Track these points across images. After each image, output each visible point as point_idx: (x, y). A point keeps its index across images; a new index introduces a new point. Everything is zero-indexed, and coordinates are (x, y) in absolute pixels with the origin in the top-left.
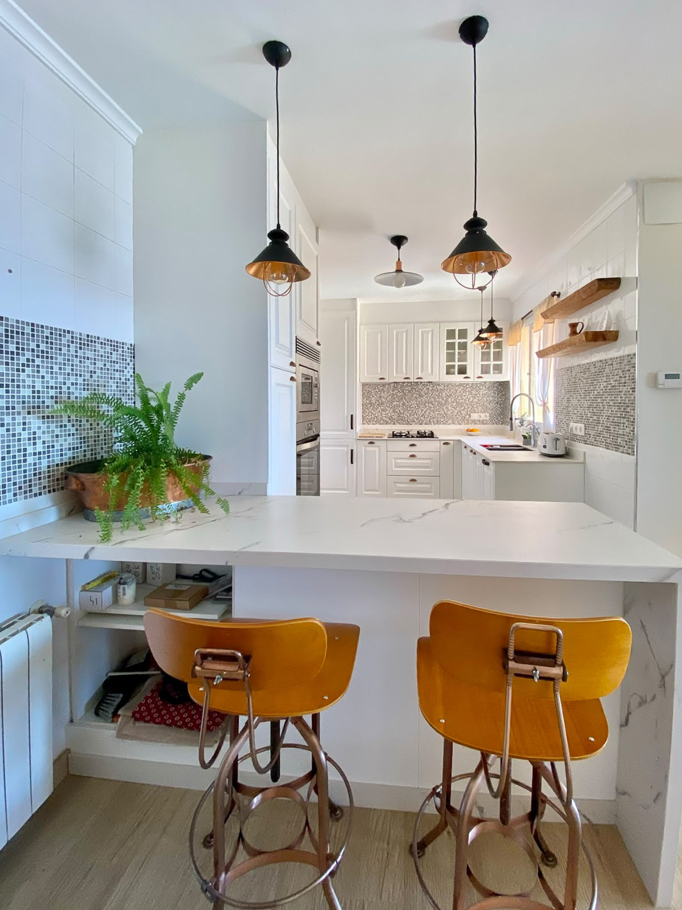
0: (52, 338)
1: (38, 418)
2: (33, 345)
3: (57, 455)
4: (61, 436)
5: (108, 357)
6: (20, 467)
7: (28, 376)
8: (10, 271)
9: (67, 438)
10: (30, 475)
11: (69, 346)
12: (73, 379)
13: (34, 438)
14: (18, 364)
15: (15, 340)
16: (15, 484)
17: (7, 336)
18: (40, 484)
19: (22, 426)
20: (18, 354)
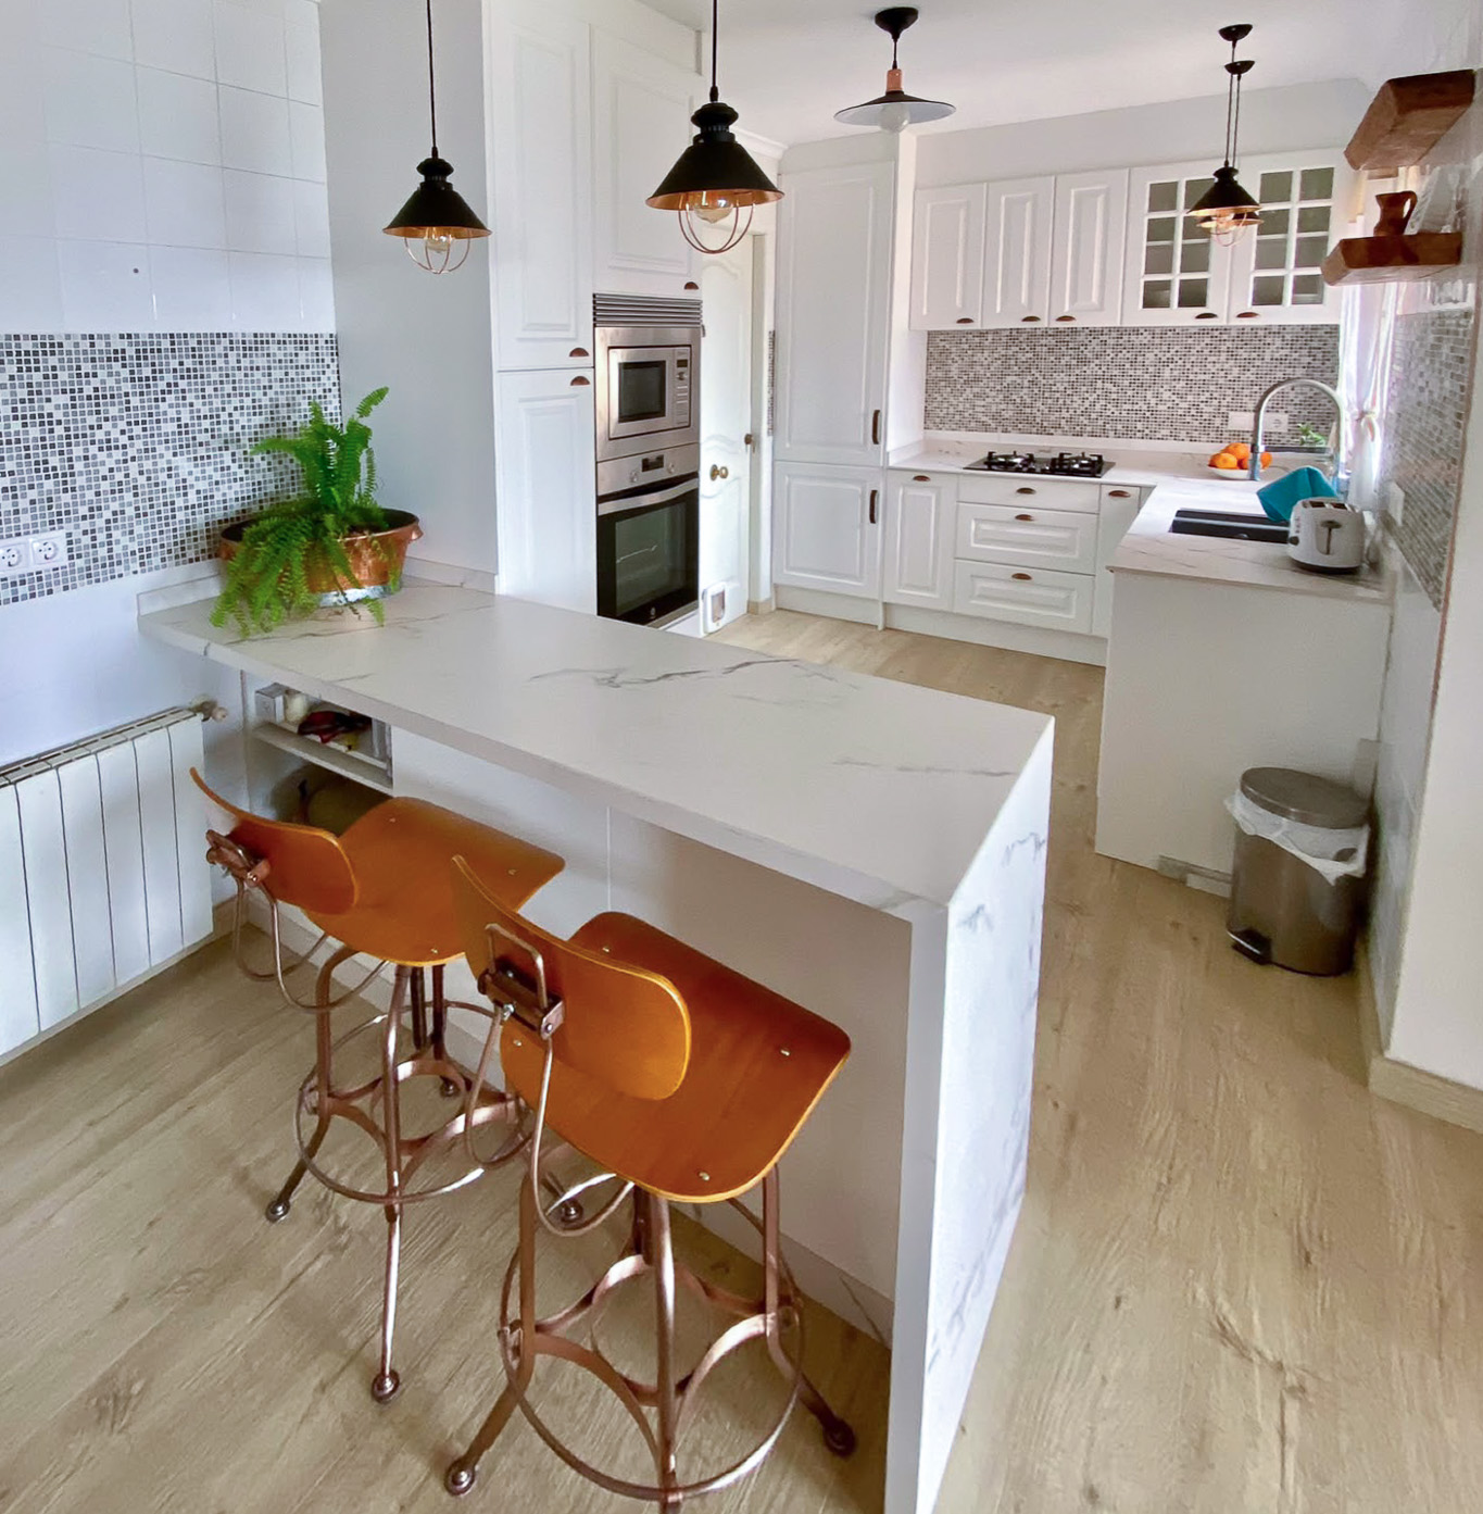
0: (200, 350)
1: (189, 459)
2: (174, 364)
3: (219, 509)
4: (223, 482)
5: (291, 361)
6: (167, 525)
7: (171, 406)
8: (136, 271)
9: (233, 484)
10: (182, 535)
11: (226, 356)
12: (236, 402)
13: (185, 488)
14: (156, 393)
15: (150, 361)
16: (162, 546)
17: (138, 358)
18: (196, 546)
19: (166, 473)
20: (155, 379)
